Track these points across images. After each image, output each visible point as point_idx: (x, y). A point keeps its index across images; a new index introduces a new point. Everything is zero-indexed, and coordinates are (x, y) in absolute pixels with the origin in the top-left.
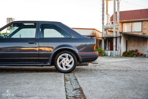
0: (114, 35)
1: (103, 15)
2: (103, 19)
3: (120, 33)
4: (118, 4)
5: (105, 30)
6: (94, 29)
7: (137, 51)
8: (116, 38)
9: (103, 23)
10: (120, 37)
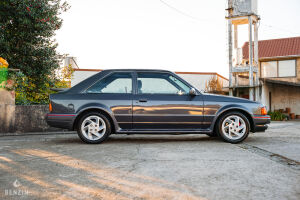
0: (250, 83)
1: (230, 50)
2: (230, 56)
3: (260, 79)
4: (256, 30)
5: (235, 74)
6: (215, 74)
7: (288, 110)
8: (254, 88)
9: (230, 63)
10: (260, 87)
